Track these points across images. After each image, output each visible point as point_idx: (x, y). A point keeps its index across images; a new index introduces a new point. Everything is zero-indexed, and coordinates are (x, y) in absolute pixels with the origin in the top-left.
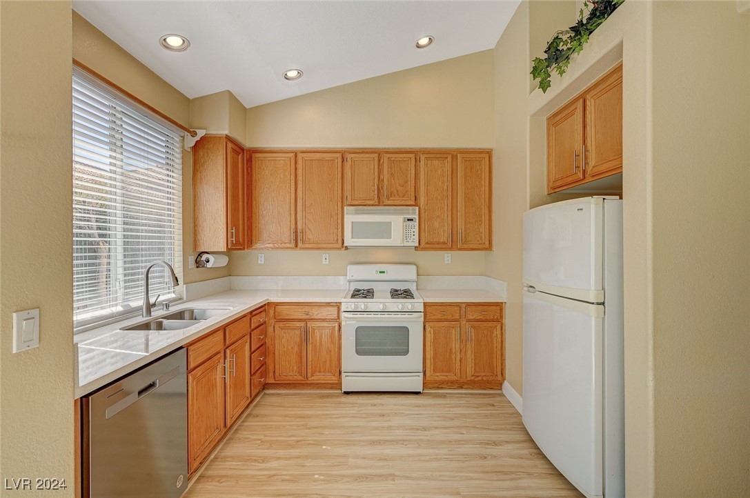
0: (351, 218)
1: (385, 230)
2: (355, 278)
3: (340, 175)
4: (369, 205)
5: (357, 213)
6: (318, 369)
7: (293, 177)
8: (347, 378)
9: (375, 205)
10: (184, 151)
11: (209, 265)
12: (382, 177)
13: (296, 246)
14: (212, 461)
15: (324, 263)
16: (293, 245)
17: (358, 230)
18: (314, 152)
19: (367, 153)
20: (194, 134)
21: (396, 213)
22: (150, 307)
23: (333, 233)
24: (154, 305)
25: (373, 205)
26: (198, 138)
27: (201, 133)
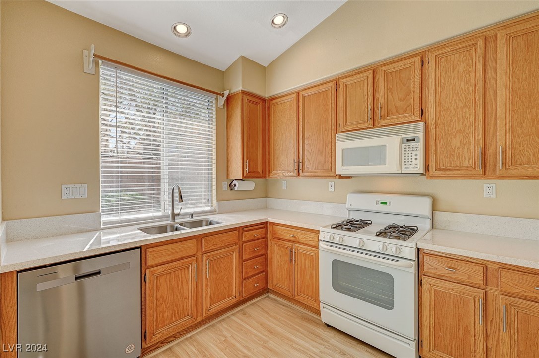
0: (342, 144)
1: (379, 154)
2: (354, 207)
3: (333, 104)
4: (363, 129)
5: (348, 139)
6: (302, 290)
7: (296, 115)
8: (324, 309)
9: (370, 128)
10: (218, 109)
11: (236, 188)
12: (377, 95)
13: (298, 174)
14: (186, 339)
15: (330, 190)
16: (295, 174)
17: (350, 156)
18: (313, 87)
19: (361, 73)
20: (223, 95)
21: (391, 134)
22: (174, 216)
23: (328, 161)
24: (179, 214)
25: (367, 128)
26: (225, 97)
27: (227, 93)
